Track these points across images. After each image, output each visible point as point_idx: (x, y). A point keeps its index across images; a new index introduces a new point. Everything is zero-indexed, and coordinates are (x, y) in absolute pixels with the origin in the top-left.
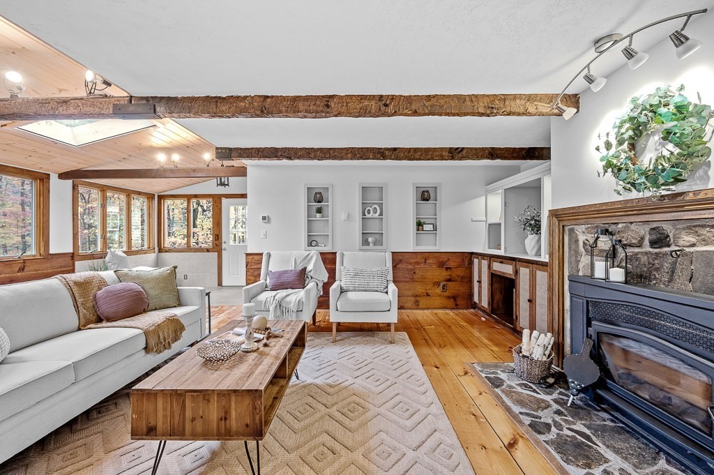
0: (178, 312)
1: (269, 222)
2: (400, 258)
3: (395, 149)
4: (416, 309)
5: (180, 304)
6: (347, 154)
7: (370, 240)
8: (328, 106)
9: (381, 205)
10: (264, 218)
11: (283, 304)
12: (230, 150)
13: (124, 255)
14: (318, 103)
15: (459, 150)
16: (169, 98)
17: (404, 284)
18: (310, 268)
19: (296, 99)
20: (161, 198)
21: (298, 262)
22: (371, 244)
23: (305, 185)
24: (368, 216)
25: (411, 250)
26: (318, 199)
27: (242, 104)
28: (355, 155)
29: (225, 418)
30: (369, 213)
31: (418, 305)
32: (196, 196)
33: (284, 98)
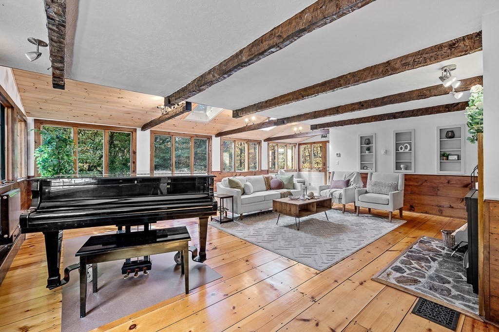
0: (292, 191)
1: (340, 156)
2: (426, 179)
3: (403, 112)
4: (440, 216)
5: (294, 189)
6: (371, 119)
7: (402, 166)
8: (338, 111)
9: (410, 144)
10: (337, 154)
11: (333, 194)
12: (316, 125)
13: (284, 172)
14: (334, 110)
15: (454, 105)
16: (288, 118)
17: (429, 197)
18: (352, 180)
19: (326, 110)
20: (300, 144)
21: (346, 177)
22: (403, 169)
23: (359, 135)
24: (400, 151)
25: (435, 173)
26: (367, 143)
27: (308, 116)
28: (377, 119)
29: (290, 210)
30: (401, 148)
31: (442, 213)
32: (314, 143)
33: (322, 111)
